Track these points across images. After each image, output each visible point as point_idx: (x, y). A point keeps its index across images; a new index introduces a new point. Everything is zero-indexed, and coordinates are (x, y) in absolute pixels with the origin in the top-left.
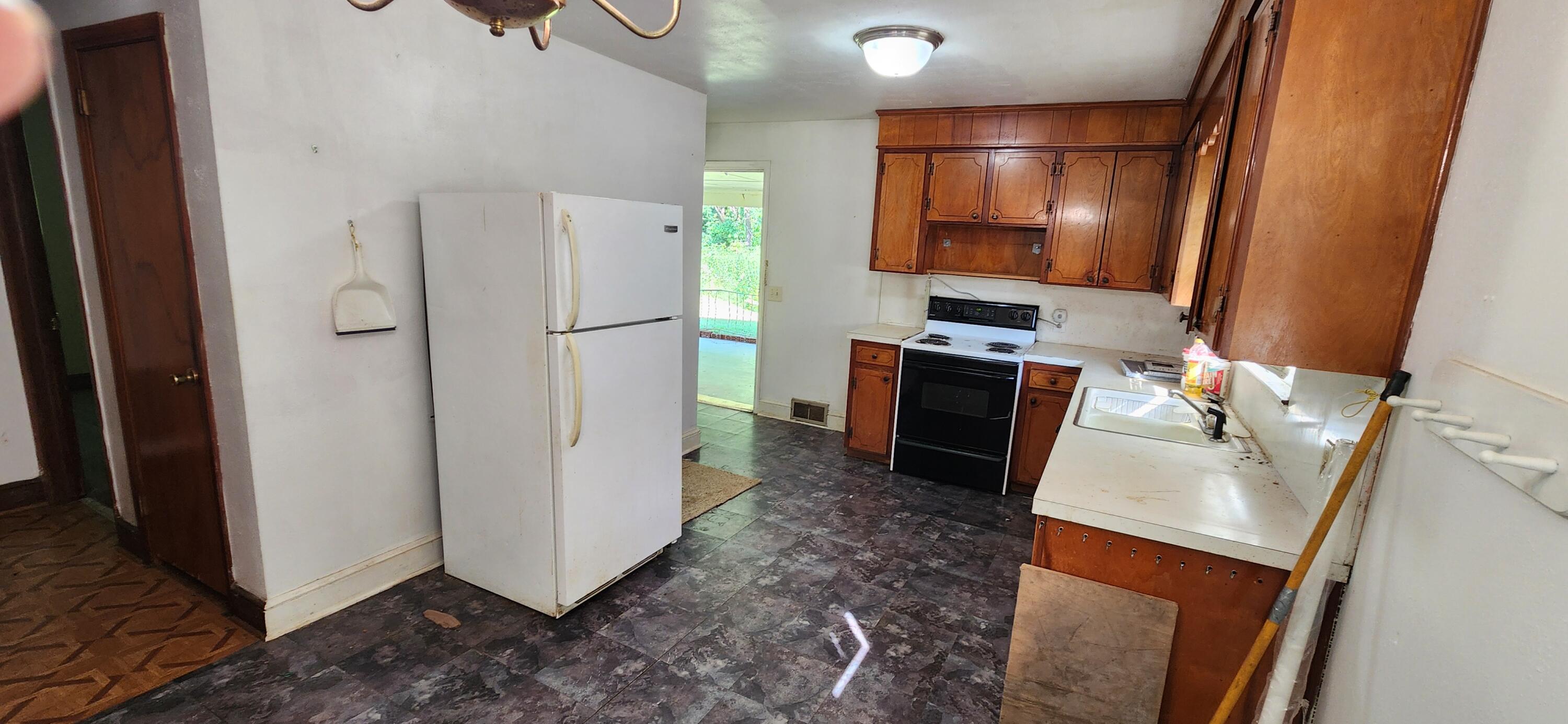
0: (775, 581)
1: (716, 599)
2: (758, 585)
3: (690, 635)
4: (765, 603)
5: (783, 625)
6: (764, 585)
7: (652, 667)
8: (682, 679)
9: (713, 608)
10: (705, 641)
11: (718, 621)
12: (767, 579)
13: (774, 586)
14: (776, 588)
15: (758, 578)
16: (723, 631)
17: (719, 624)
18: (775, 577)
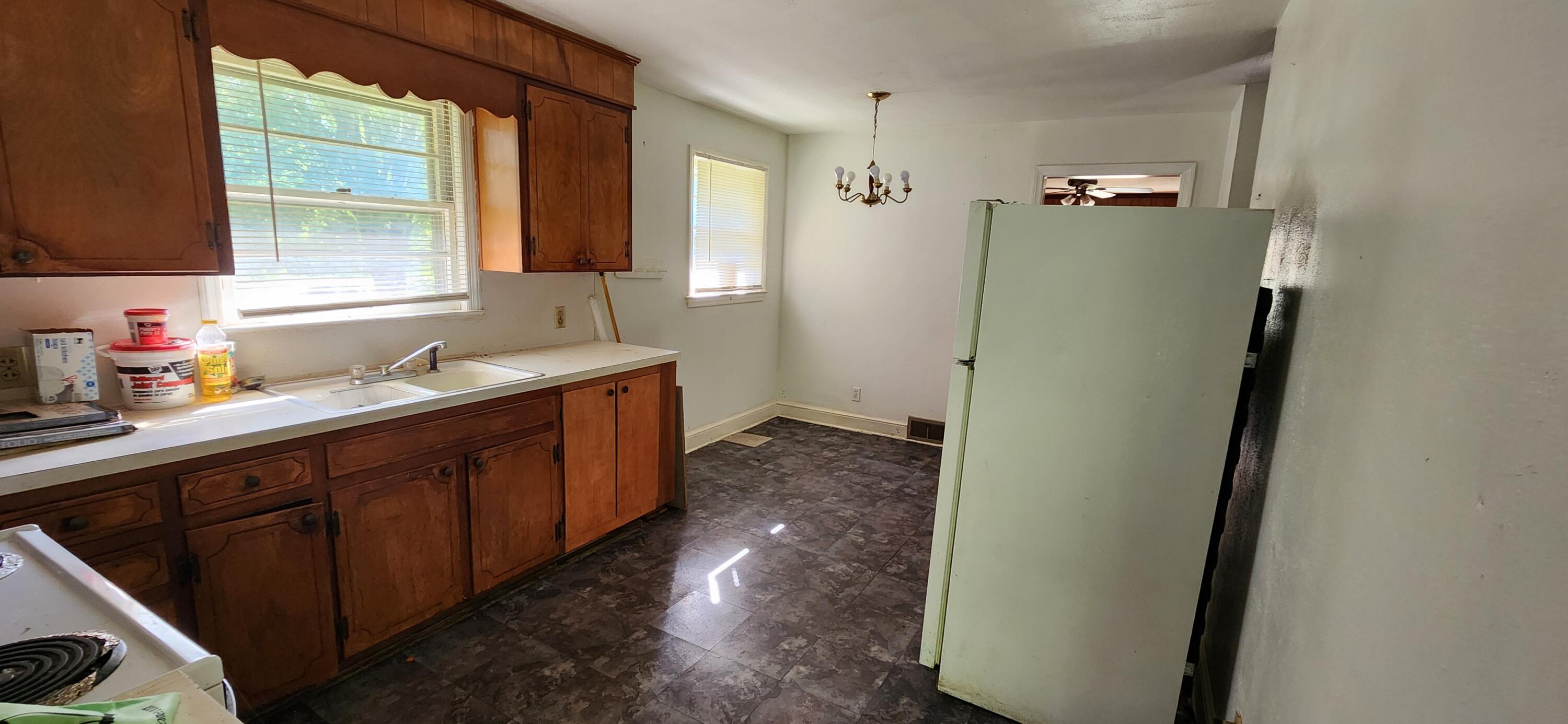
0: (786, 642)
1: (849, 621)
2: (807, 638)
3: (862, 589)
4: (798, 616)
5: (781, 595)
6: (800, 637)
7: (882, 570)
8: (855, 562)
9: (849, 611)
10: (848, 584)
11: (841, 599)
12: (797, 645)
13: (788, 636)
14: (785, 633)
15: (806, 646)
16: (834, 591)
17: (840, 597)
18: (787, 647)
